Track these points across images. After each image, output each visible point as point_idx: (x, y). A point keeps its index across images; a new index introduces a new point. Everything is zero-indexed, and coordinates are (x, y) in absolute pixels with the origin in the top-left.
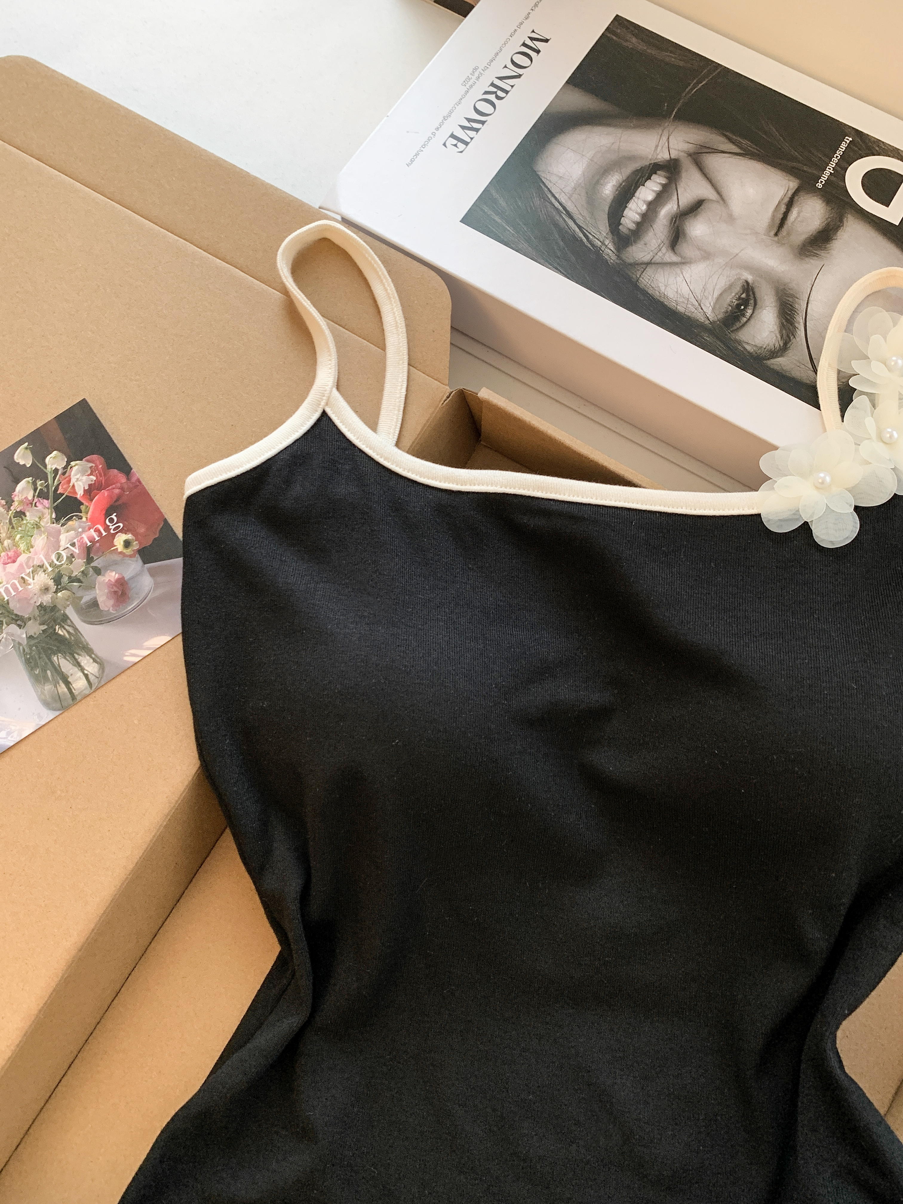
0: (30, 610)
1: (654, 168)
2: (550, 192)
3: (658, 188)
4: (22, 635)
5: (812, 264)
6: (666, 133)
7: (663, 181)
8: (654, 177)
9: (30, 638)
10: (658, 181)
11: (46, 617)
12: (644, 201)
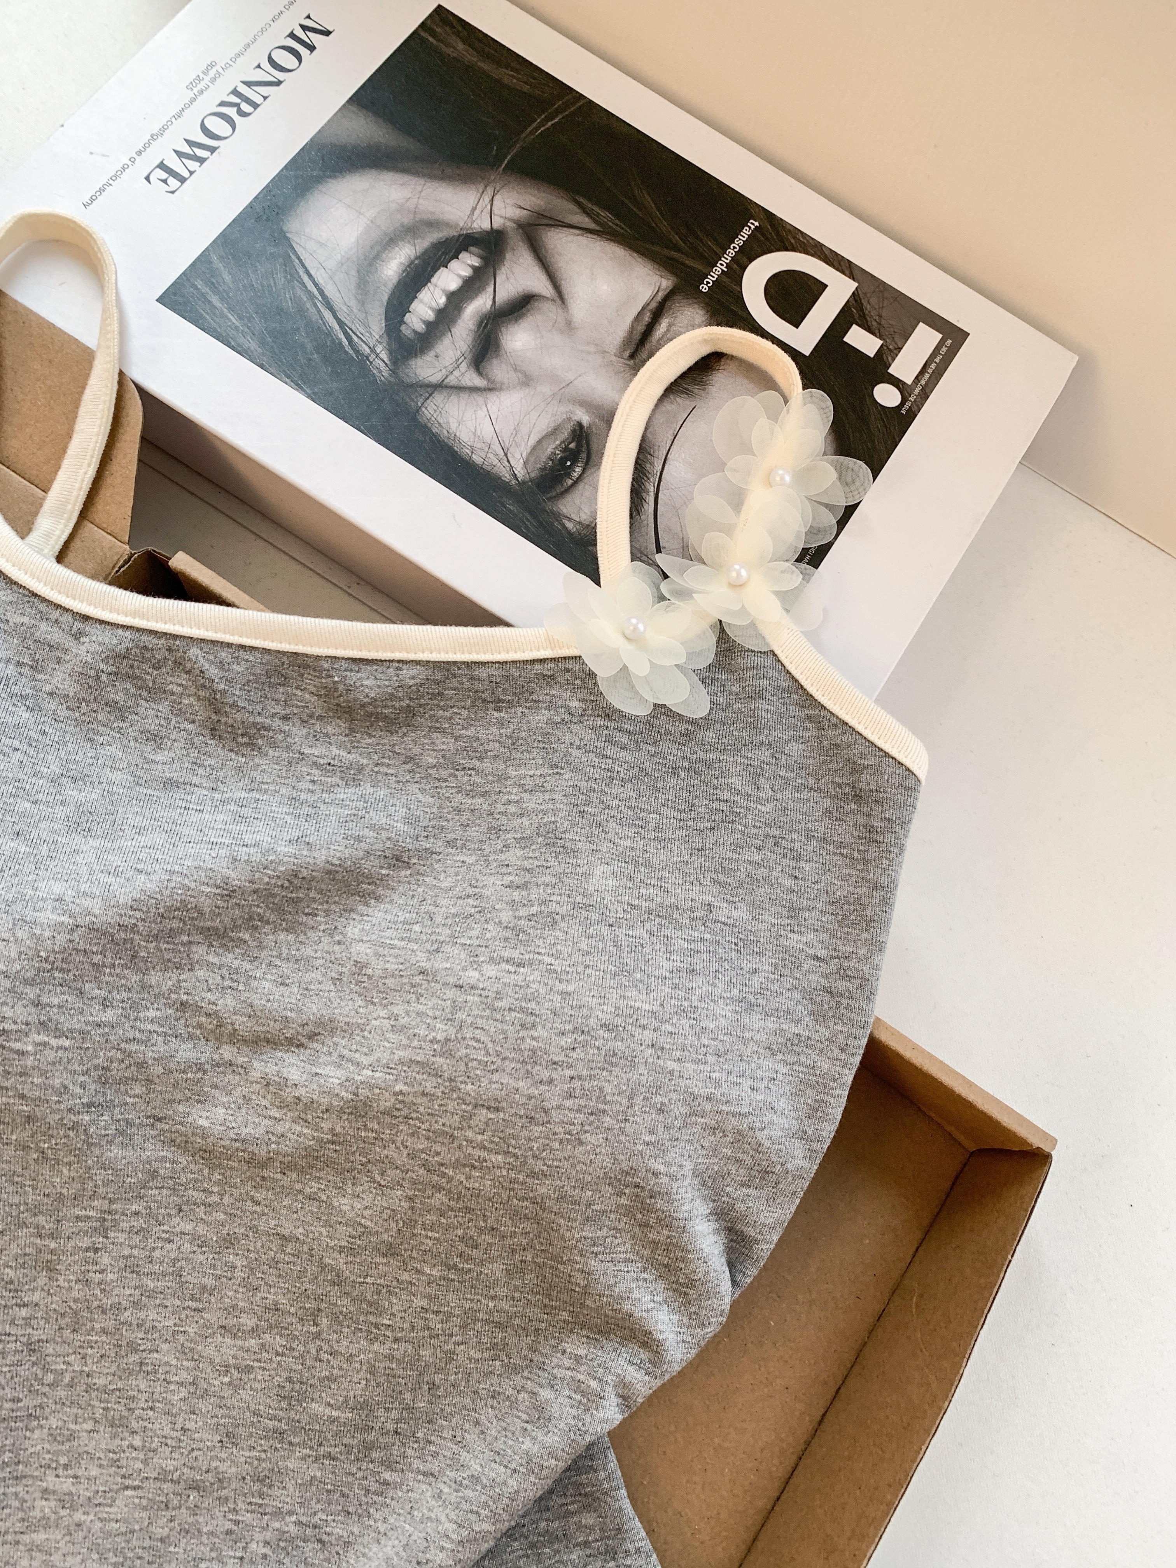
1: (465, 242)
2: (303, 265)
3: (467, 272)
5: (679, 404)
6: (489, 191)
7: (476, 262)
8: (464, 255)
10: (469, 262)
12: (444, 291)
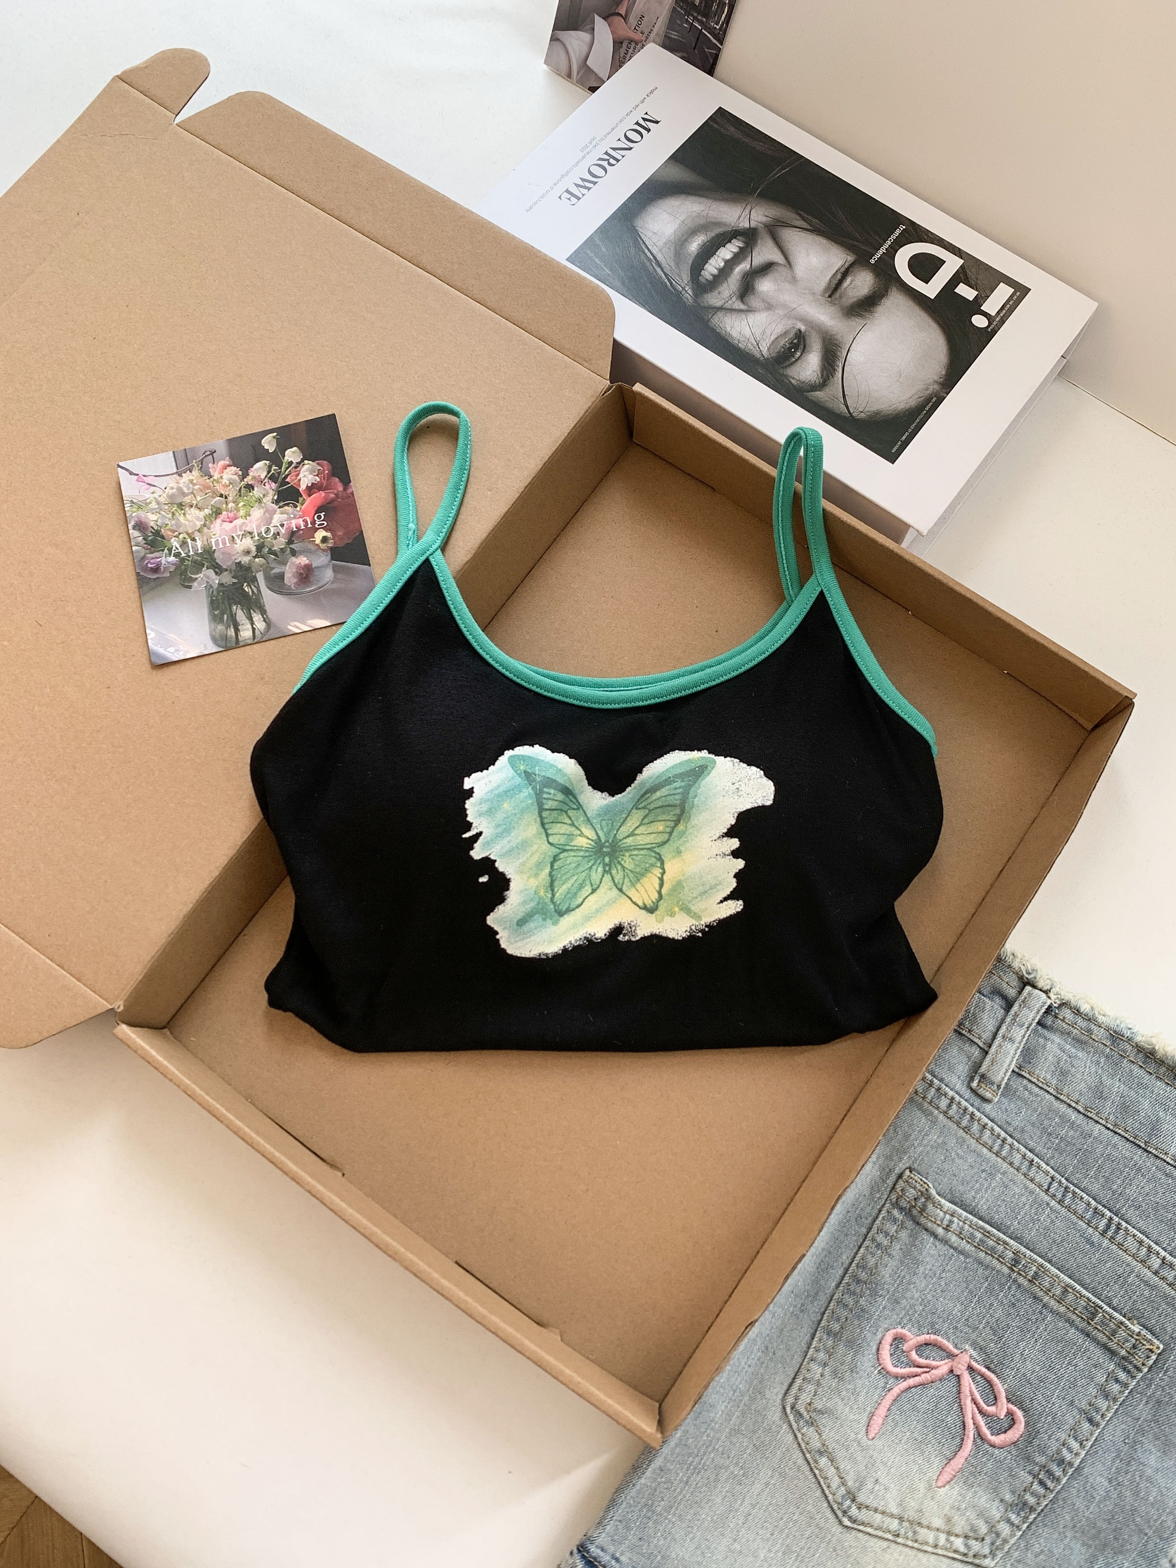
0: (229, 563)
1: (735, 234)
2: (644, 242)
3: (736, 250)
4: (216, 580)
5: (856, 322)
6: (749, 207)
7: (741, 244)
8: (734, 241)
9: (221, 585)
10: (737, 245)
11: (240, 573)
12: (723, 259)
